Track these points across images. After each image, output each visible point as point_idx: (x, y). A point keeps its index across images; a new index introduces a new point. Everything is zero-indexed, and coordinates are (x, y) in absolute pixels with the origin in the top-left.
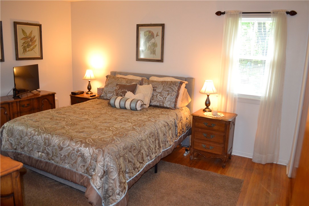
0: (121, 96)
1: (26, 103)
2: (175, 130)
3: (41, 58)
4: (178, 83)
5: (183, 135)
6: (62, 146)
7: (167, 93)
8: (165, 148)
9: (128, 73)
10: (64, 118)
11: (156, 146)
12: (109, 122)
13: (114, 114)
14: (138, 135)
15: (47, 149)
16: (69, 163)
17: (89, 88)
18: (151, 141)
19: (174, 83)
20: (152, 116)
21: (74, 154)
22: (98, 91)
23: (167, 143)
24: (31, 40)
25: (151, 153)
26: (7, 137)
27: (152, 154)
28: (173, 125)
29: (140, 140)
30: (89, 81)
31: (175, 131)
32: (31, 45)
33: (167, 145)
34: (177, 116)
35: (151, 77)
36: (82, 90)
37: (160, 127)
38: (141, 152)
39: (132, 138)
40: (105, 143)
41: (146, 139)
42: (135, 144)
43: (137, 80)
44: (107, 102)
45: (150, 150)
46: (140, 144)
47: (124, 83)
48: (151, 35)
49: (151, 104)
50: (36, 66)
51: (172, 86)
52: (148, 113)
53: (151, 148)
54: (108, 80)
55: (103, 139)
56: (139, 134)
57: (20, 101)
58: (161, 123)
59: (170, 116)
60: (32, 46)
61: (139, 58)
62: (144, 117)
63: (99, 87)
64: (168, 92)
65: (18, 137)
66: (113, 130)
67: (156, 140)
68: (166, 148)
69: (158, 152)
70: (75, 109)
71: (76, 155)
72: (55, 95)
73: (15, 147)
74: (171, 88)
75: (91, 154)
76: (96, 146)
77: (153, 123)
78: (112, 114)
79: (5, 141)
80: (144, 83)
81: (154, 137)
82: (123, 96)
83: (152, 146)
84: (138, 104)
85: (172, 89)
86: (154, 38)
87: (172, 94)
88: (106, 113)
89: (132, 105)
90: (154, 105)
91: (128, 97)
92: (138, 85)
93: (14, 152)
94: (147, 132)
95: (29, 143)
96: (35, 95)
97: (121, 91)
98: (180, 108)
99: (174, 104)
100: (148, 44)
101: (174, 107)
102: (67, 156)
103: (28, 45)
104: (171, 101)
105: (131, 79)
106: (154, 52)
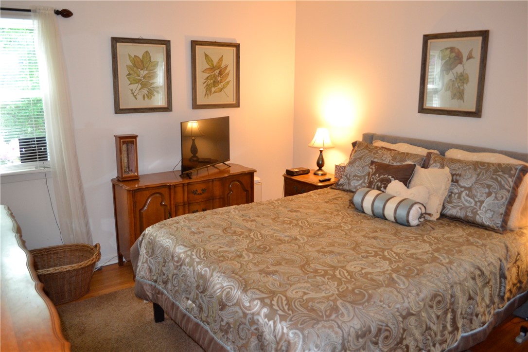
0: (379, 189)
1: (199, 188)
2: (501, 286)
3: (237, 105)
4: (516, 169)
5: (518, 296)
6: (224, 300)
7: (487, 190)
8: (468, 330)
9: (399, 137)
10: (250, 230)
11: (445, 327)
12: (339, 254)
13: (355, 232)
14: (401, 300)
15: (201, 297)
16: (234, 342)
17: (320, 164)
18: (433, 315)
19: (506, 169)
20: (443, 248)
21: (245, 326)
22: (337, 171)
23: (475, 318)
24: (220, 73)
25: (431, 344)
26: (145, 256)
27: (434, 345)
28: (495, 274)
29: (404, 313)
30: (321, 149)
31: (500, 288)
32: (221, 82)
33: (476, 321)
34: (508, 251)
35: (450, 150)
36: (307, 167)
37: (461, 279)
38: (404, 343)
39: (384, 308)
40: (313, 315)
41: (420, 311)
42: (390, 325)
43: (417, 155)
44: (346, 197)
45: (429, 337)
46: (402, 325)
47: (387, 159)
48: (455, 57)
49: (445, 212)
50: (226, 119)
51: (499, 176)
52: (435, 235)
53: (432, 333)
54: (356, 151)
55: (310, 304)
56: (403, 298)
57: (188, 184)
58: (465, 270)
59: (489, 251)
60: (222, 84)
61: (424, 107)
62: (423, 249)
63: (338, 164)
64: (489, 189)
65: (160, 259)
66: (340, 279)
67: (446, 313)
68: (471, 330)
69: (448, 341)
70: (280, 208)
71: (249, 330)
72: (255, 174)
73: (155, 278)
74: (496, 179)
75: (278, 340)
76: (291, 320)
77: (444, 268)
78: (351, 229)
79: (142, 263)
80: (431, 162)
81: (442, 305)
82: (382, 189)
83: (434, 327)
84: (412, 212)
85: (500, 183)
86: (461, 62)
87: (497, 195)
88: (339, 226)
89: (398, 212)
90: (452, 215)
91: (393, 194)
92: (418, 167)
93: (153, 285)
94: (425, 293)
95: (174, 276)
96: (221, 172)
97: (379, 177)
98: (517, 230)
99: (501, 220)
100: (446, 76)
101: (502, 227)
102: (232, 326)
103: (214, 82)
104: (494, 212)
105: (404, 153)
106: (459, 95)
